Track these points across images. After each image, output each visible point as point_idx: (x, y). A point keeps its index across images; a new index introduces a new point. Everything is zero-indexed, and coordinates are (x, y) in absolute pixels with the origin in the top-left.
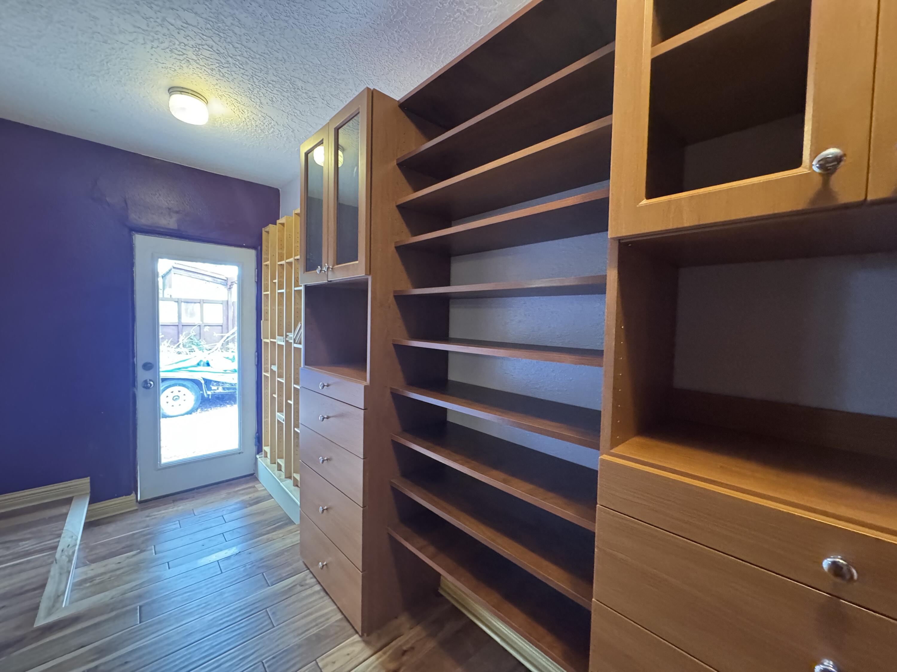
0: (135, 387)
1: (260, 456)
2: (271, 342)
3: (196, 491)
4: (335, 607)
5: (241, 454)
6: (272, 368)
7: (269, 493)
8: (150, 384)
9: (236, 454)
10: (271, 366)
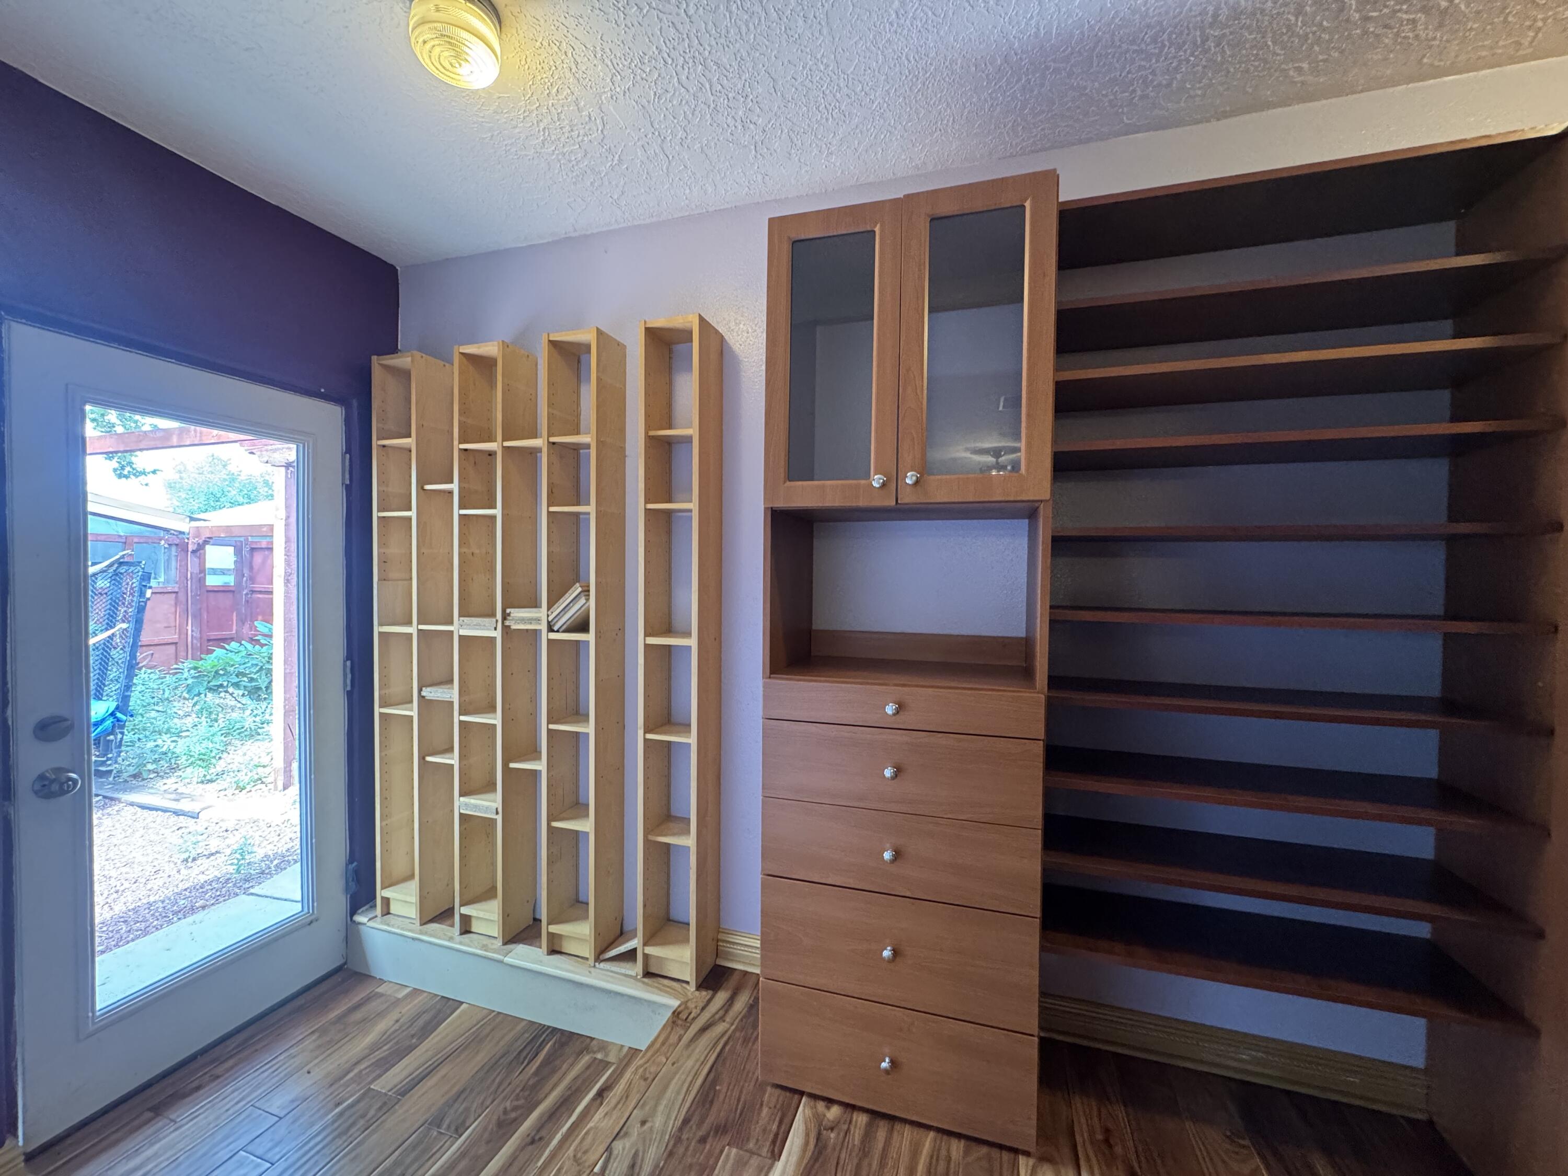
0: (9, 799)
1: (371, 916)
2: (419, 631)
3: (201, 1061)
4: (932, 1134)
5: (312, 925)
6: (423, 694)
7: (436, 995)
8: (70, 779)
9: (303, 926)
10: (420, 690)
